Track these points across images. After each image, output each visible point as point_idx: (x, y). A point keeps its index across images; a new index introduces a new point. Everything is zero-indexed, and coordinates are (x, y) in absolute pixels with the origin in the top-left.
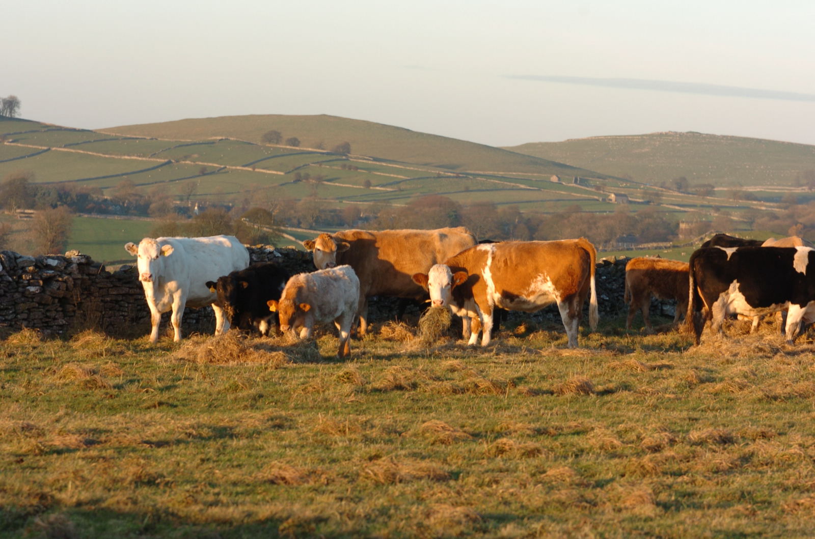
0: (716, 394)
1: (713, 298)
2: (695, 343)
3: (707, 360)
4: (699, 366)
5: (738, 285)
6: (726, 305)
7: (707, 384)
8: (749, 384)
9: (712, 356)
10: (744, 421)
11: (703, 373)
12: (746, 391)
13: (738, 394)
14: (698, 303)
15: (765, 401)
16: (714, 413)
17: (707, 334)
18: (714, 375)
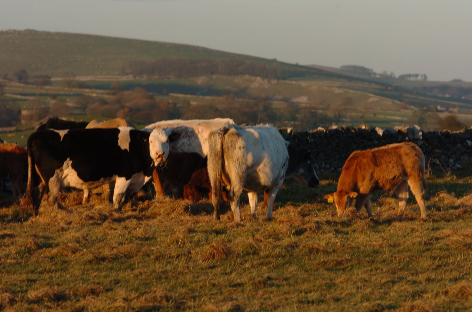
0: (52, 258)
1: (48, 175)
2: (34, 214)
3: (45, 228)
4: (38, 234)
5: (71, 162)
6: (60, 181)
7: (44, 249)
8: (80, 248)
9: (49, 224)
10: (76, 280)
11: (40, 240)
12: (78, 254)
13: (71, 257)
14: (36, 179)
15: (94, 262)
16: (50, 274)
17: (45, 206)
18: (51, 241)
